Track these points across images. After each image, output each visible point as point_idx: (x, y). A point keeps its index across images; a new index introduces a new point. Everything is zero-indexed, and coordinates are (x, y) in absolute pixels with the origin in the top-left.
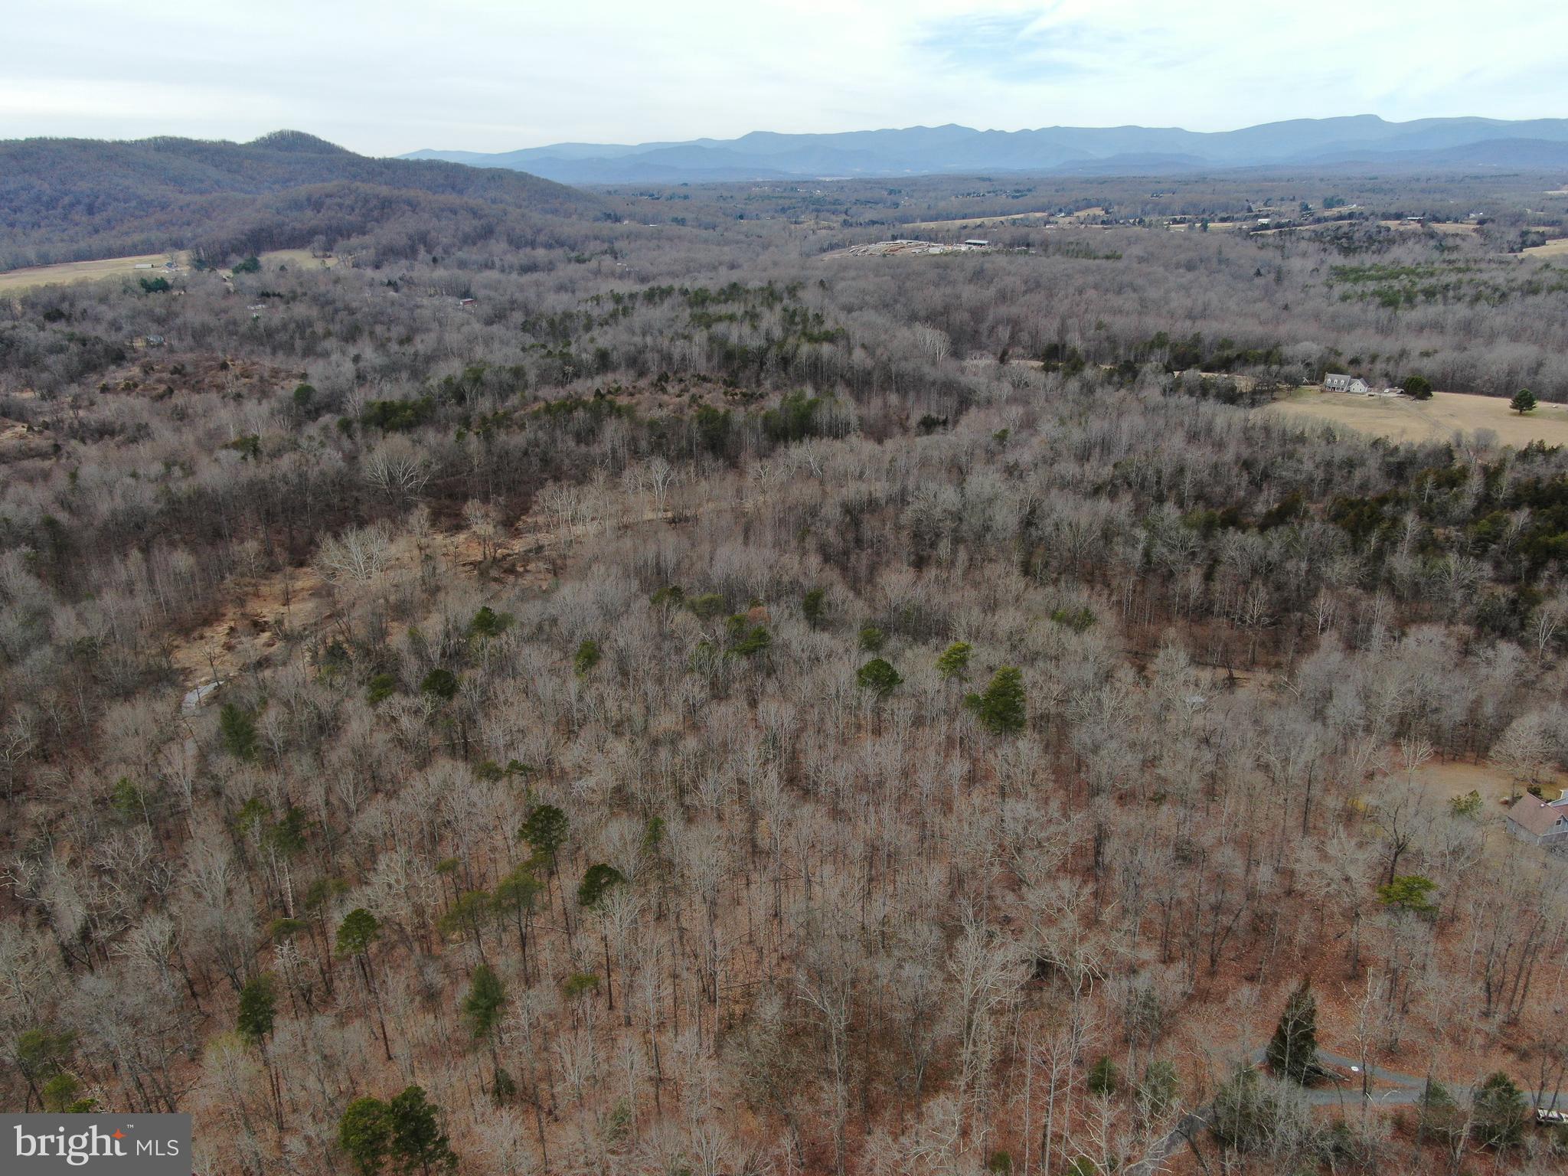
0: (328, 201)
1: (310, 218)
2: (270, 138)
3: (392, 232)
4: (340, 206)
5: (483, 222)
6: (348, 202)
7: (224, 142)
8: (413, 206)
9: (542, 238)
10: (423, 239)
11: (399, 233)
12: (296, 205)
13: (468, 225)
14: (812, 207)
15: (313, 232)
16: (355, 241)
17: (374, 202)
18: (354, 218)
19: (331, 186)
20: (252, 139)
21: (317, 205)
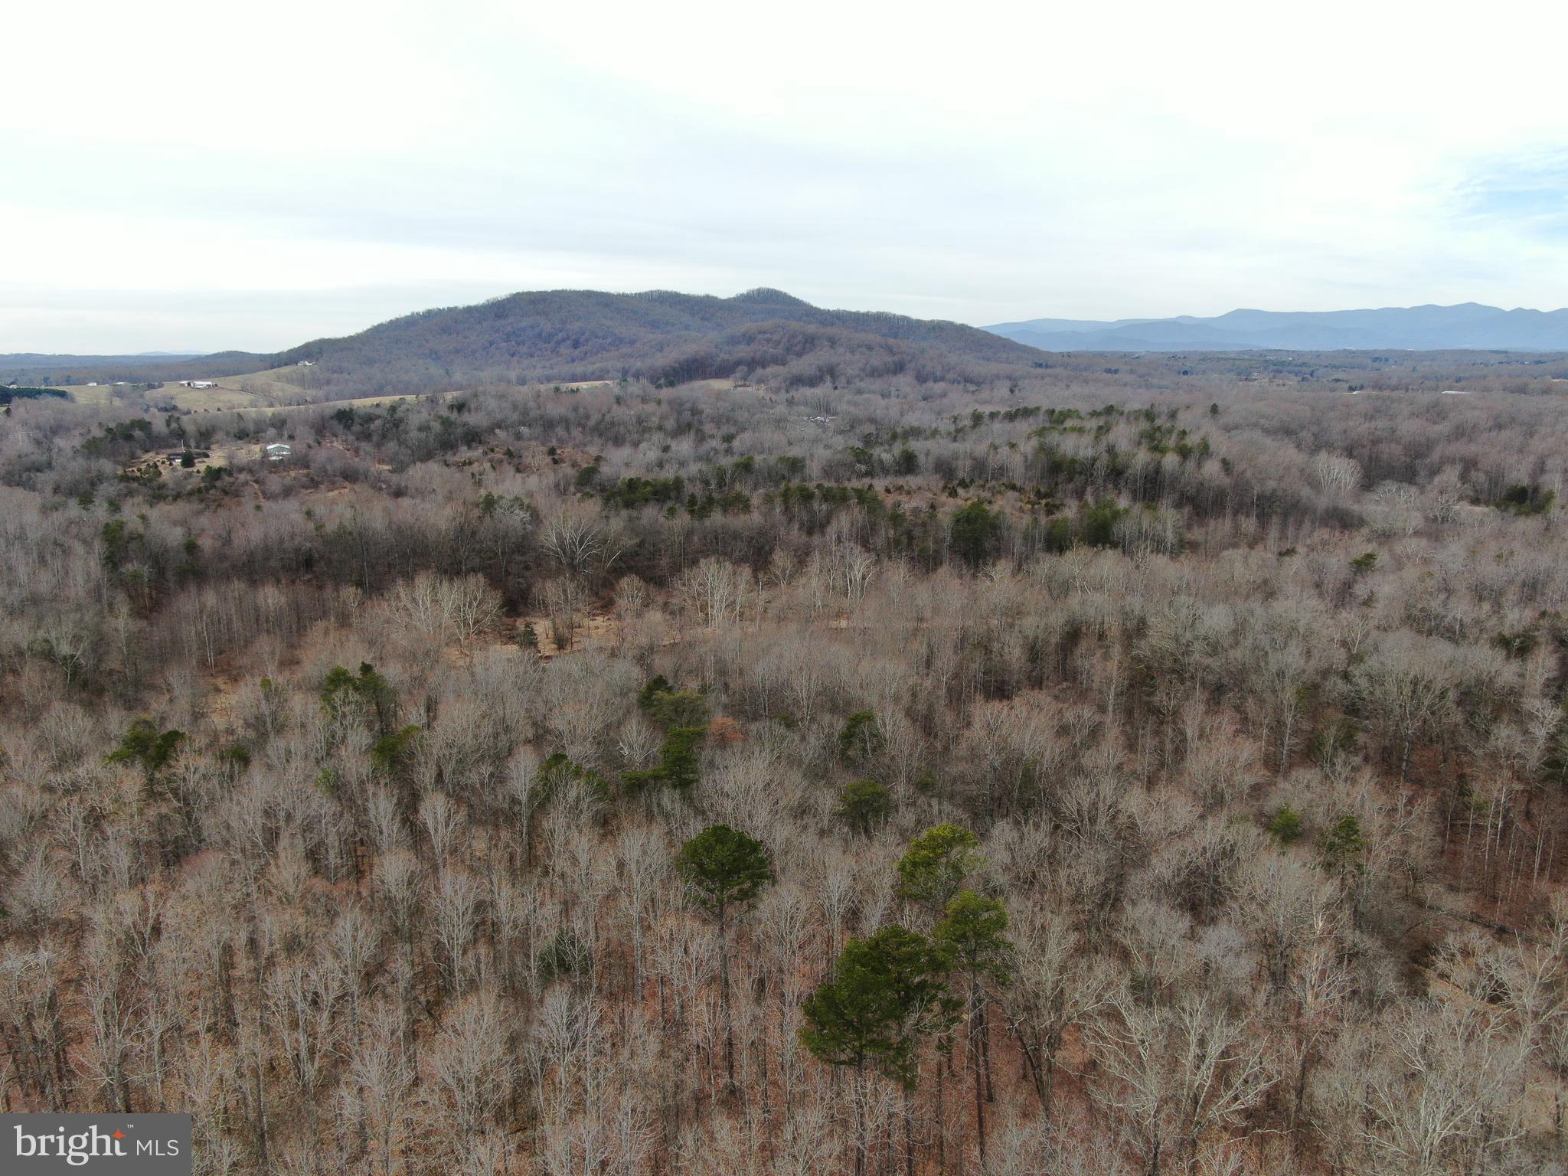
0: (760, 336)
1: (743, 351)
2: (748, 294)
3: (804, 365)
4: (768, 340)
5: (896, 358)
6: (776, 337)
7: (708, 297)
8: (833, 342)
9: (950, 376)
10: (831, 372)
11: (810, 365)
12: (733, 341)
13: (878, 359)
14: (1272, 368)
15: (738, 363)
16: (771, 370)
17: (800, 338)
18: (779, 351)
19: (767, 324)
20: (732, 295)
21: (749, 339)
